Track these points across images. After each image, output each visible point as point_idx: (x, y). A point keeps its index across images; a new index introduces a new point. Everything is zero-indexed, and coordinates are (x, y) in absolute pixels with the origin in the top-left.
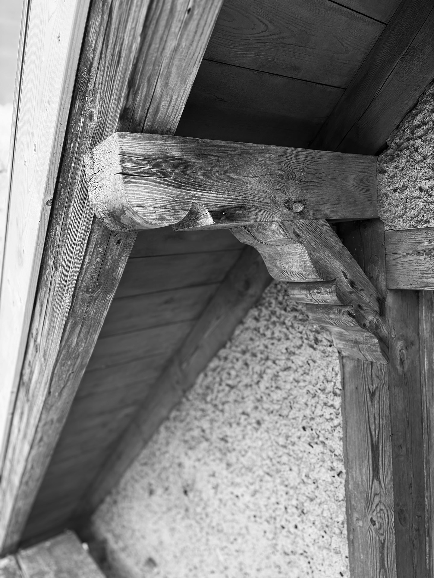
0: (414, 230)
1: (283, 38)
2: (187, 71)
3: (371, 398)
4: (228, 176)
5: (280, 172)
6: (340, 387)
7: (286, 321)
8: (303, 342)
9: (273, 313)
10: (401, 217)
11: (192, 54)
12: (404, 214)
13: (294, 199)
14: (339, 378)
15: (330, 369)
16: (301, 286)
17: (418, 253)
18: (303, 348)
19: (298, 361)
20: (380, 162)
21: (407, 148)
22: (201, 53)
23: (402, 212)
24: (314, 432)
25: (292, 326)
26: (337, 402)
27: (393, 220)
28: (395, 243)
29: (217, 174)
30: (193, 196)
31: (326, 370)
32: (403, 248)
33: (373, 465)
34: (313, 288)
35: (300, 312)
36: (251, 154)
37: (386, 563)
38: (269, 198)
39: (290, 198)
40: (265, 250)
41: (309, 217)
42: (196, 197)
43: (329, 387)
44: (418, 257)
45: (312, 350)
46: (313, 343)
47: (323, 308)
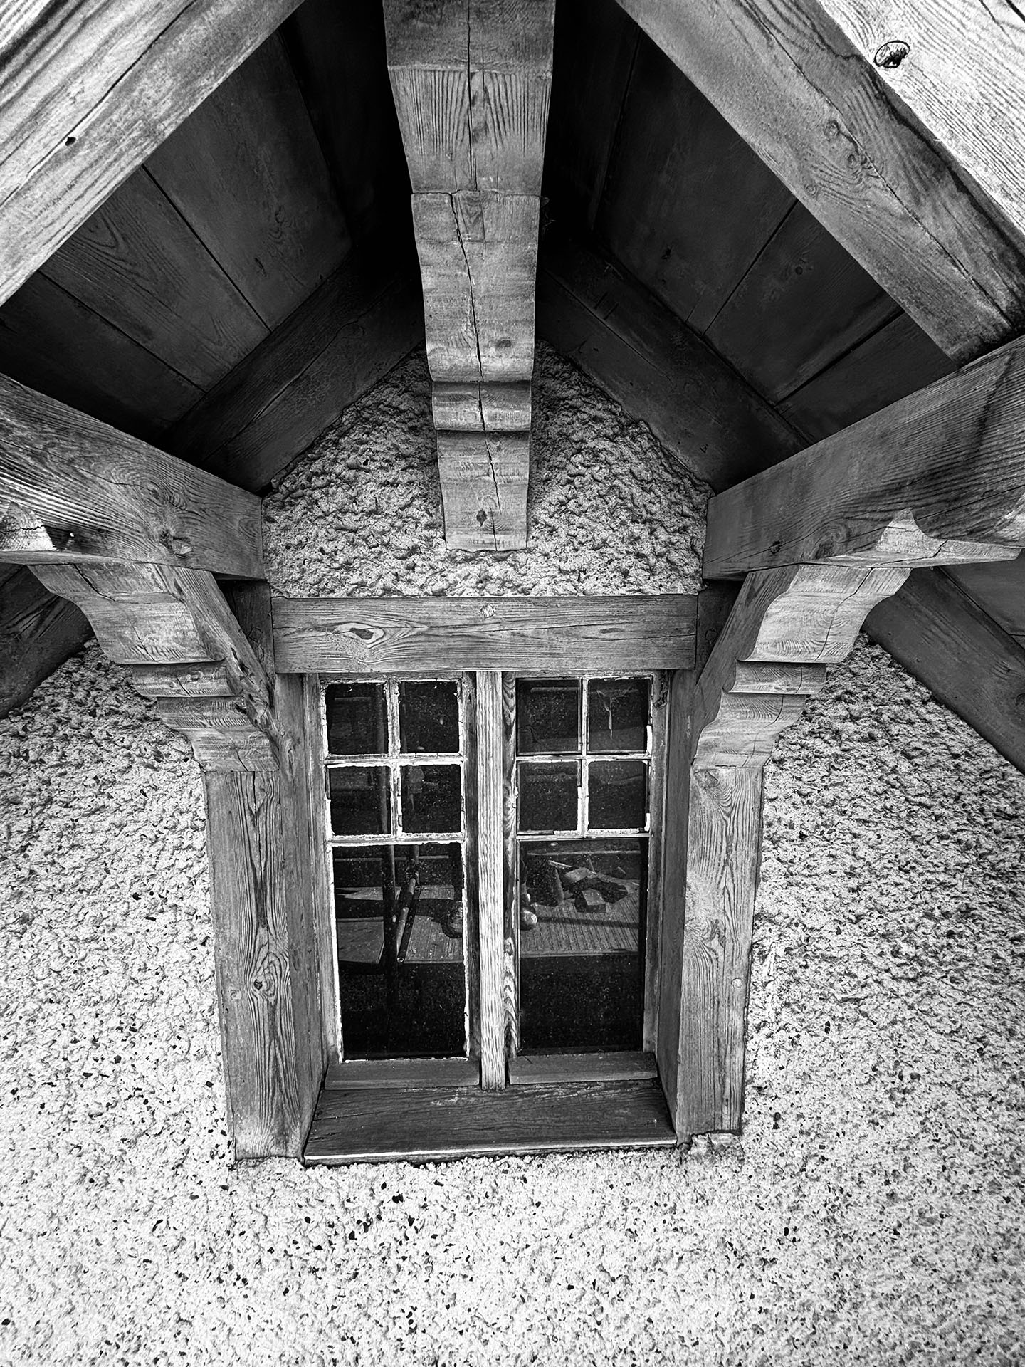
0: (314, 599)
1: (138, 275)
2: (29, 246)
3: (253, 820)
4: (75, 470)
5: (153, 487)
6: (204, 817)
7: (95, 733)
8: (133, 762)
9: (64, 722)
10: (297, 581)
11: (50, 220)
12: (300, 579)
13: (173, 533)
14: (202, 803)
15: (186, 794)
16: (158, 670)
17: (318, 629)
18: (132, 771)
19: (121, 792)
20: (266, 507)
21: (303, 496)
22: (67, 229)
23: (298, 576)
24: (156, 895)
25: (109, 739)
26: (199, 840)
27: (285, 585)
28: (285, 615)
29: (56, 460)
30: (11, 490)
31: (179, 797)
32: (298, 621)
33: (257, 909)
34: (184, 673)
35: (124, 715)
36: (112, 444)
37: (279, 1029)
38: (140, 524)
39: (168, 531)
40: (101, 609)
41: (193, 565)
42: (17, 492)
43: (185, 820)
44: (318, 634)
45: (151, 771)
46: (151, 760)
47: (192, 703)
